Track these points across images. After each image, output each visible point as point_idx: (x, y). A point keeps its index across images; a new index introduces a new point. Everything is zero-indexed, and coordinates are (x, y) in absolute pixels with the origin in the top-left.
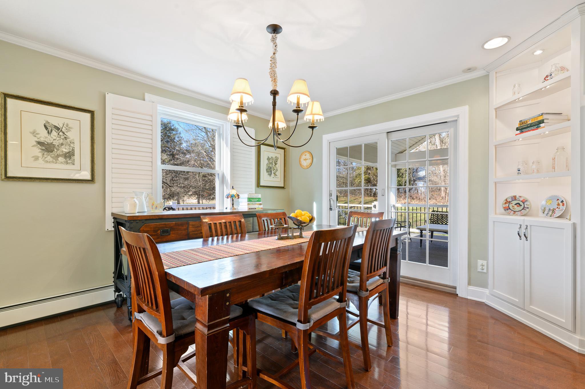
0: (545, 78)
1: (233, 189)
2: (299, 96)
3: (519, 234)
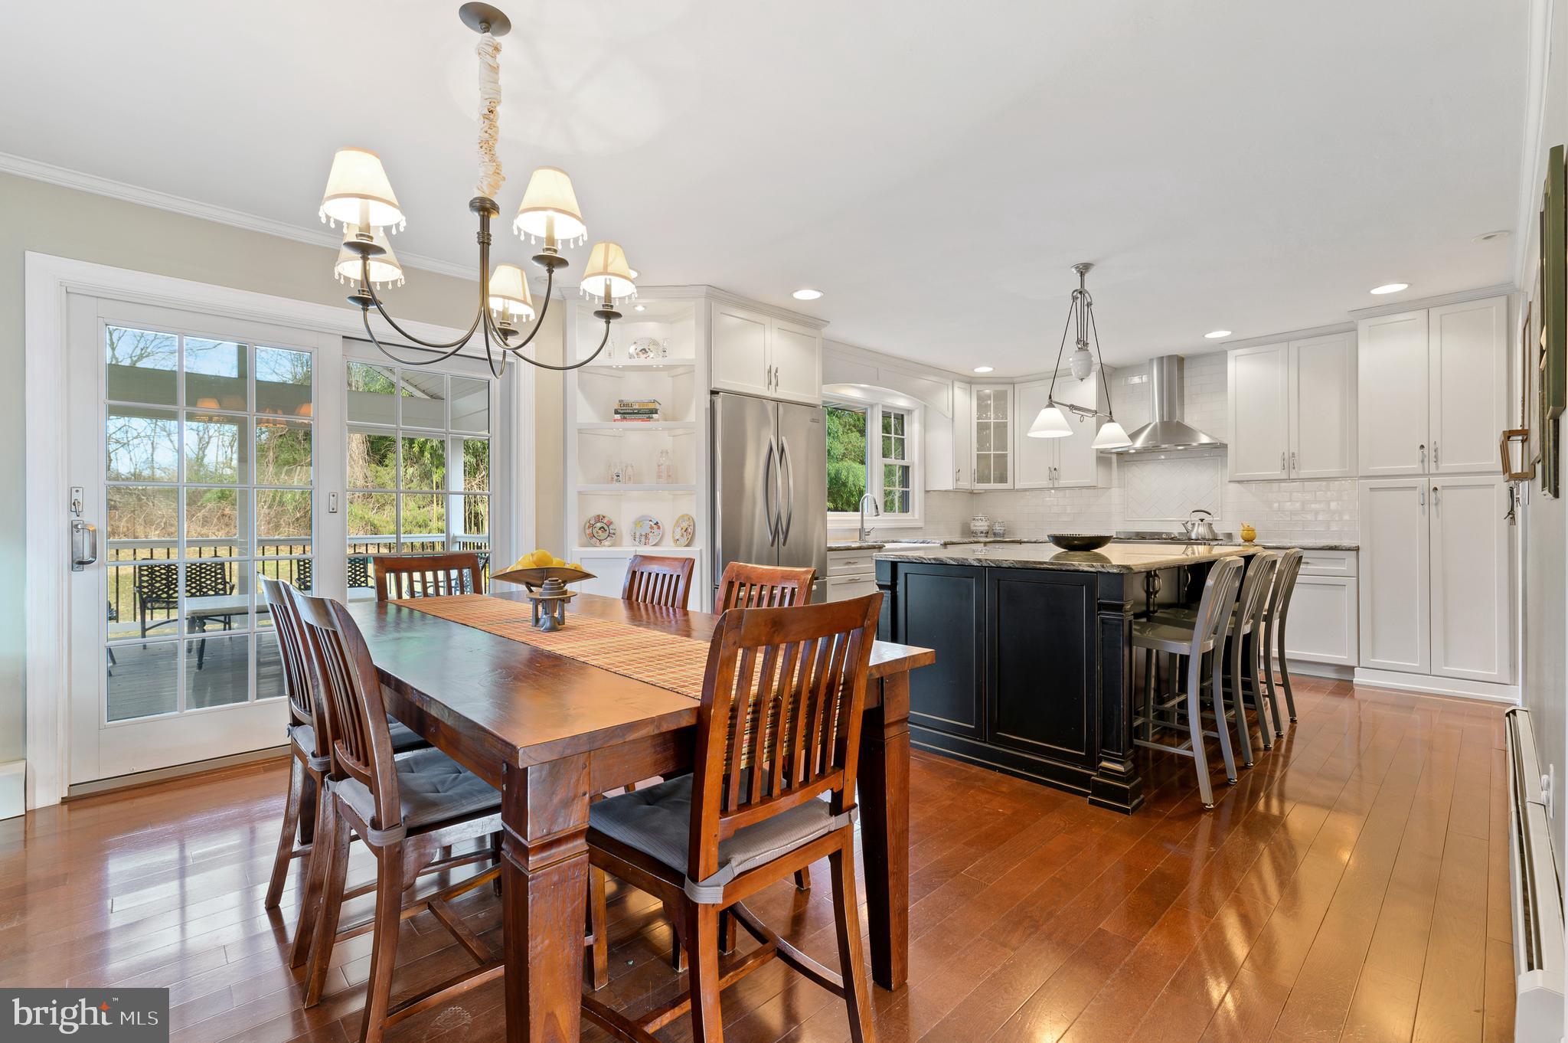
2: (610, 280)
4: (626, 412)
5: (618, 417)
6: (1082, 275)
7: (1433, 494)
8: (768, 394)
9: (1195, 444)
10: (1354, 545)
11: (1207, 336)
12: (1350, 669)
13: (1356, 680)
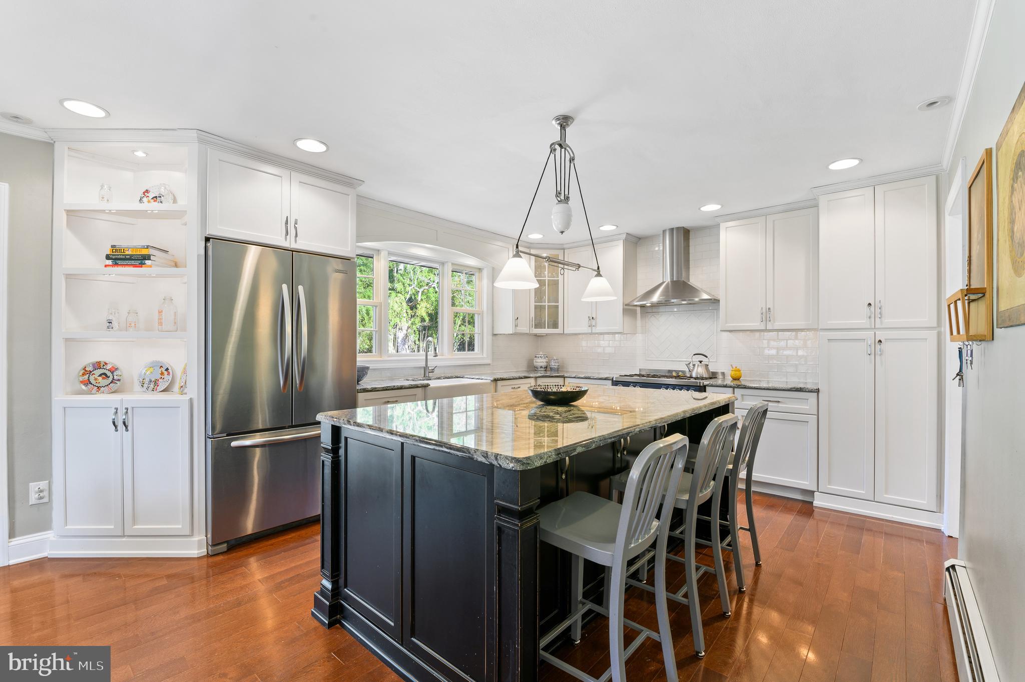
0: (144, 193)
3: (114, 423)
4: (118, 258)
5: (110, 262)
6: (563, 127)
7: (878, 347)
8: (286, 244)
9: (697, 299)
10: (815, 388)
11: (703, 209)
12: (812, 493)
13: (816, 503)
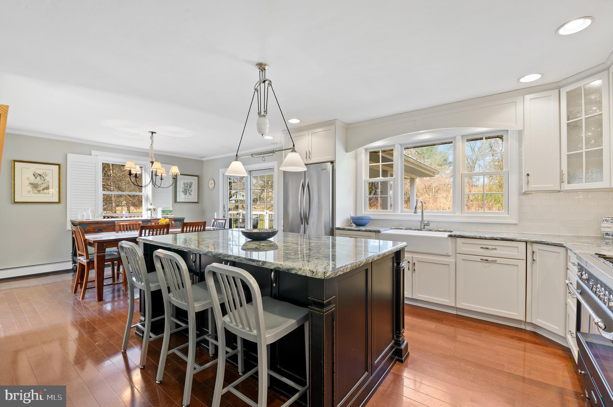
1: (151, 205)
